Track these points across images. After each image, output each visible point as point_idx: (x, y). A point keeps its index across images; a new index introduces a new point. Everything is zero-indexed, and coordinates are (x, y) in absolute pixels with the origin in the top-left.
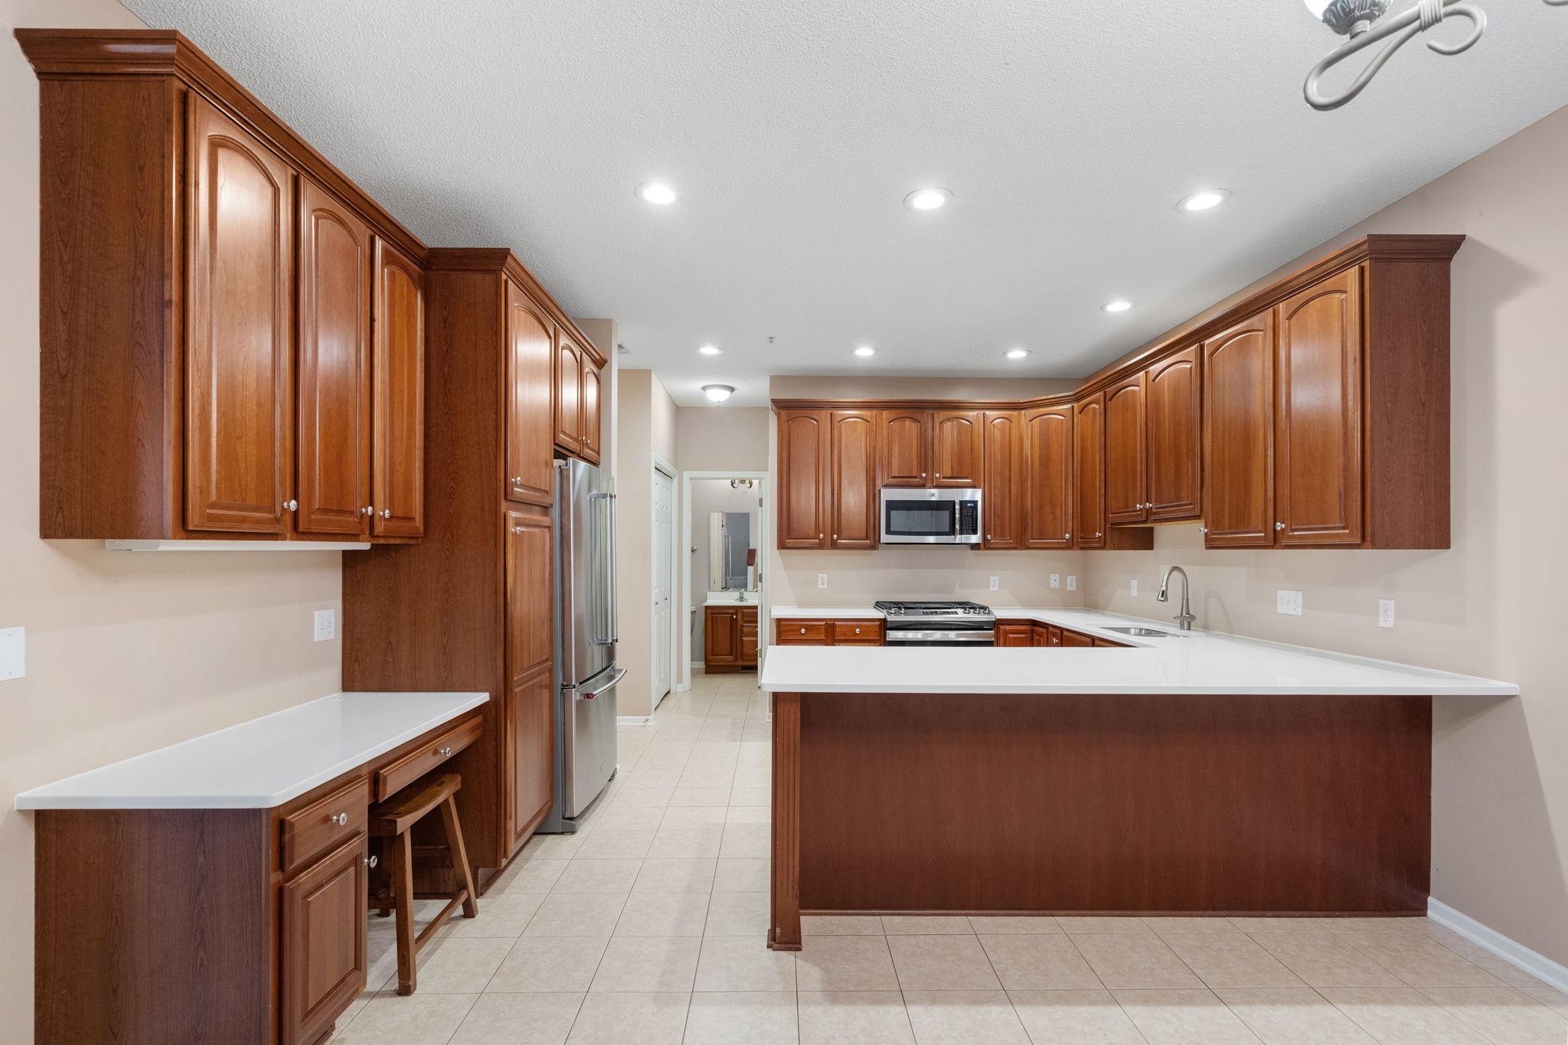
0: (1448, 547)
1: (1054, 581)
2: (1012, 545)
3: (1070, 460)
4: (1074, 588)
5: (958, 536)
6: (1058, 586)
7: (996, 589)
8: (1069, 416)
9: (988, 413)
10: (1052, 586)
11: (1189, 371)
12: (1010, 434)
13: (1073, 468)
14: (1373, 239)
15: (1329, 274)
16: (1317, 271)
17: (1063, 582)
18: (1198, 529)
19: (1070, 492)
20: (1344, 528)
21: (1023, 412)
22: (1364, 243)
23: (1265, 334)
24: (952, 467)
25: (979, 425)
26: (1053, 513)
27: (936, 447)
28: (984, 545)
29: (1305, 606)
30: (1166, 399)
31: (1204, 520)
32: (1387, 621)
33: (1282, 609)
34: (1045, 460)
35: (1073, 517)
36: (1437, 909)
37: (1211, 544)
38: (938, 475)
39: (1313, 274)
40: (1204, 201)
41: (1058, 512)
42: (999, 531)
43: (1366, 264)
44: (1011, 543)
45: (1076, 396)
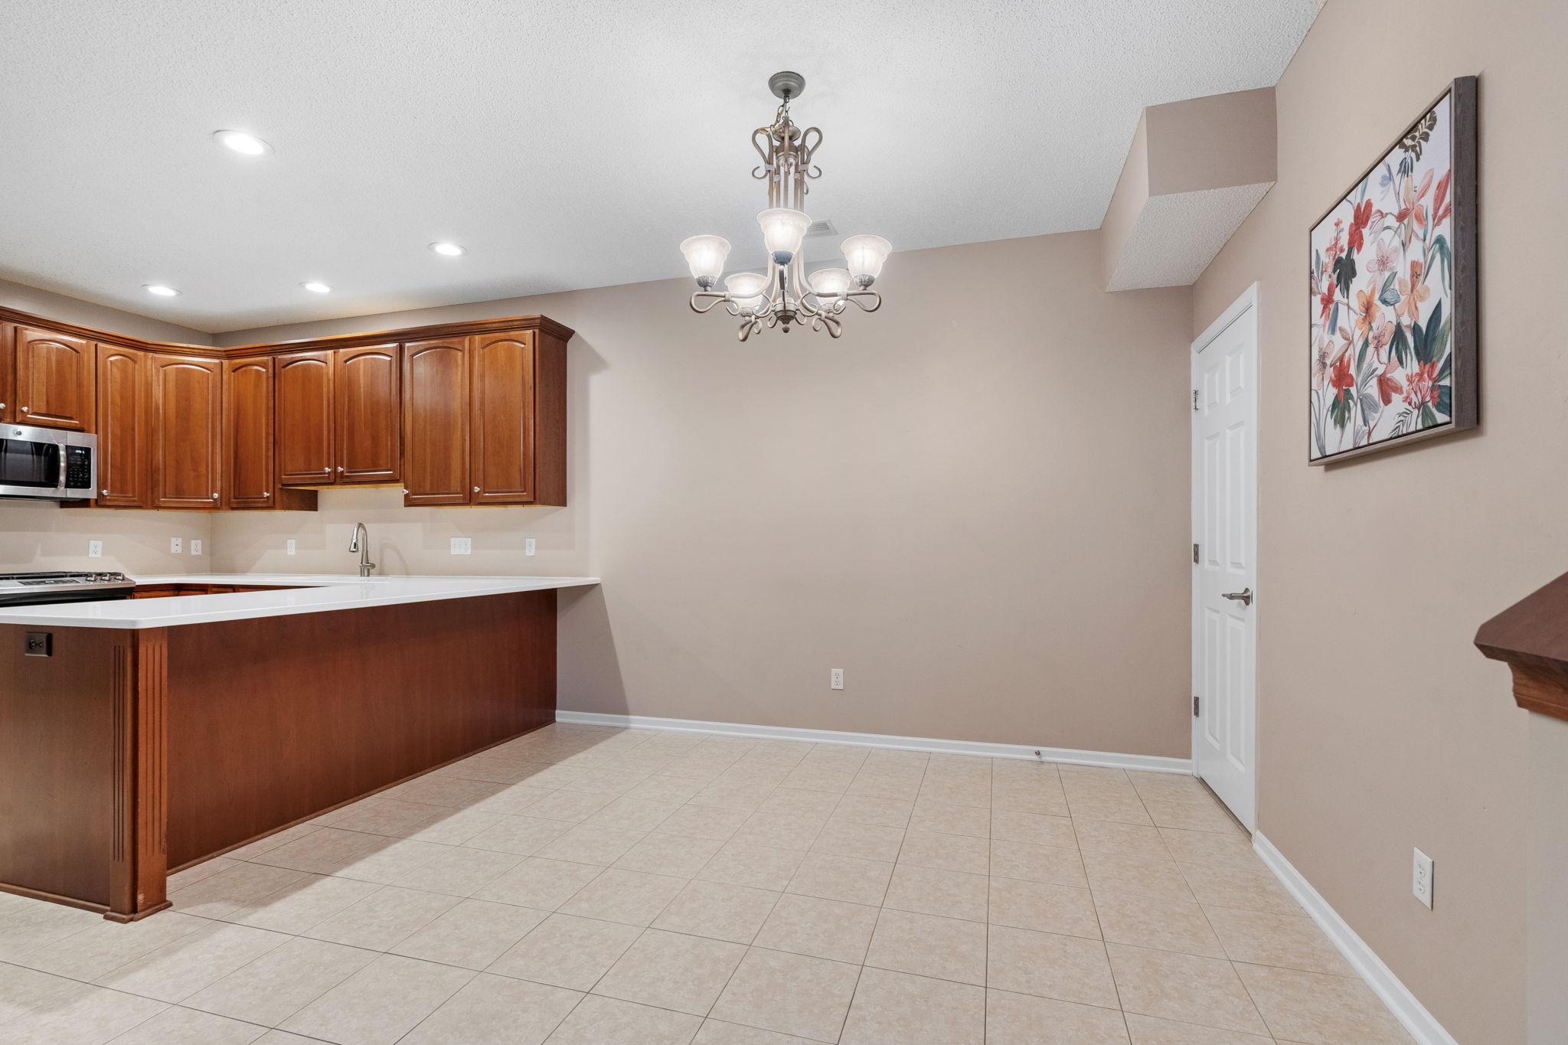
0: (566, 506)
1: (176, 545)
2: (136, 504)
3: (218, 417)
4: (200, 553)
5: (62, 488)
6: (180, 551)
7: (99, 555)
8: (218, 371)
9: (101, 345)
10: (173, 551)
11: (388, 364)
12: (134, 375)
13: (222, 427)
14: (543, 318)
15: (512, 329)
16: (506, 324)
17: (186, 547)
18: (398, 491)
19: (218, 450)
20: (522, 492)
21: (151, 355)
22: (538, 318)
23: (464, 354)
24: (48, 402)
25: (89, 357)
26: (195, 471)
27: (21, 372)
28: (100, 503)
29: (474, 547)
30: (362, 381)
31: (403, 484)
32: (530, 552)
33: (454, 551)
34: (184, 411)
35: (222, 476)
36: (562, 716)
37: (409, 502)
38: (25, 409)
39: (502, 324)
40: (448, 250)
41: (203, 470)
42: (118, 485)
43: (537, 331)
44: (135, 501)
45: (227, 353)
